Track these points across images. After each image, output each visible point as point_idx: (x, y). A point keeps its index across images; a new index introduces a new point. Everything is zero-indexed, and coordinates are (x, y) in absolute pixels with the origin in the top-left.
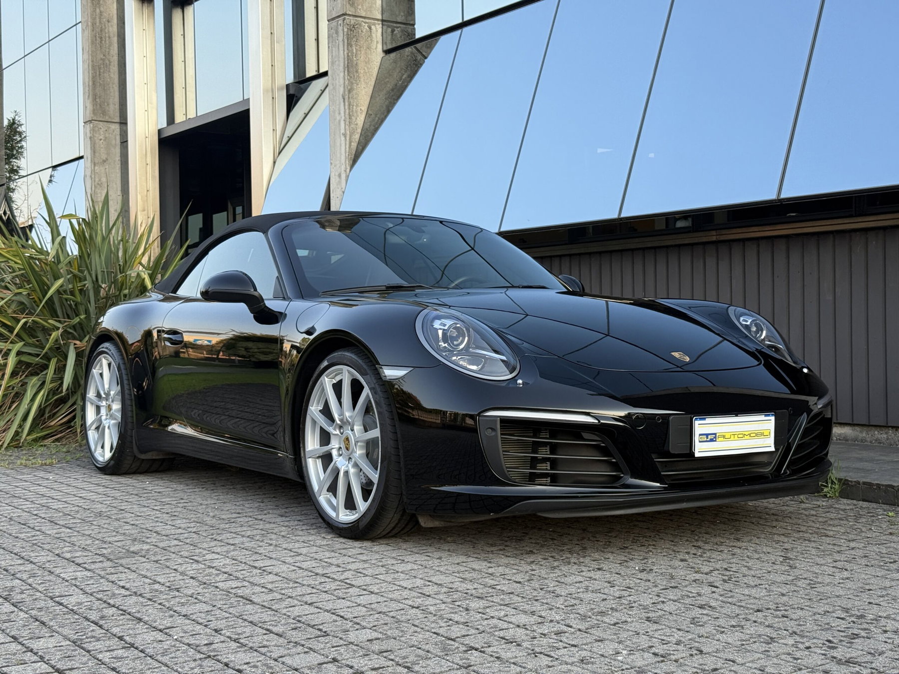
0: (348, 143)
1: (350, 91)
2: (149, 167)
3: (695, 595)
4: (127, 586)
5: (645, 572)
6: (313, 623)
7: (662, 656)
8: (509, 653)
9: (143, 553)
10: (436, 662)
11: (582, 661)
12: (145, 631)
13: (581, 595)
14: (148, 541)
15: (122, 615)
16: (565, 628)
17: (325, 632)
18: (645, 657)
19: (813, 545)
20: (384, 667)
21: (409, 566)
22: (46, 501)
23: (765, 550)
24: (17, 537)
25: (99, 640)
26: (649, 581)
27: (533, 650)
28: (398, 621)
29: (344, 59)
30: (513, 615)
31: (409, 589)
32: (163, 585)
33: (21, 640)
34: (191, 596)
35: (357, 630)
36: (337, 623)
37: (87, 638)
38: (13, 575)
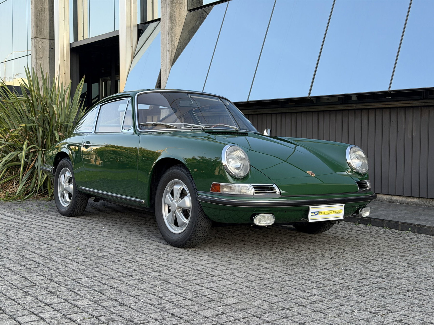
0: (170, 55)
1: (171, 30)
2: (65, 62)
3: (376, 283)
4: (106, 274)
5: (347, 271)
6: (204, 295)
7: (374, 313)
8: (303, 311)
9: (105, 257)
10: (271, 315)
11: (338, 315)
12: (126, 297)
13: (323, 282)
14: (104, 250)
15: (111, 289)
16: (323, 299)
17: (212, 299)
18: (366, 314)
19: (418, 257)
20: (247, 317)
21: (236, 266)
22: (44, 229)
23: (398, 260)
24: (40, 248)
25: (106, 302)
26: (351, 275)
27: (313, 310)
28: (244, 294)
29: (169, 13)
30: (296, 292)
31: (241, 278)
32: (123, 273)
33: (69, 301)
34: (139, 280)
35: (226, 298)
36: (215, 294)
37: (100, 300)
38: (48, 267)
